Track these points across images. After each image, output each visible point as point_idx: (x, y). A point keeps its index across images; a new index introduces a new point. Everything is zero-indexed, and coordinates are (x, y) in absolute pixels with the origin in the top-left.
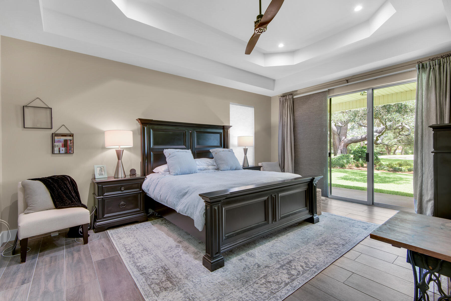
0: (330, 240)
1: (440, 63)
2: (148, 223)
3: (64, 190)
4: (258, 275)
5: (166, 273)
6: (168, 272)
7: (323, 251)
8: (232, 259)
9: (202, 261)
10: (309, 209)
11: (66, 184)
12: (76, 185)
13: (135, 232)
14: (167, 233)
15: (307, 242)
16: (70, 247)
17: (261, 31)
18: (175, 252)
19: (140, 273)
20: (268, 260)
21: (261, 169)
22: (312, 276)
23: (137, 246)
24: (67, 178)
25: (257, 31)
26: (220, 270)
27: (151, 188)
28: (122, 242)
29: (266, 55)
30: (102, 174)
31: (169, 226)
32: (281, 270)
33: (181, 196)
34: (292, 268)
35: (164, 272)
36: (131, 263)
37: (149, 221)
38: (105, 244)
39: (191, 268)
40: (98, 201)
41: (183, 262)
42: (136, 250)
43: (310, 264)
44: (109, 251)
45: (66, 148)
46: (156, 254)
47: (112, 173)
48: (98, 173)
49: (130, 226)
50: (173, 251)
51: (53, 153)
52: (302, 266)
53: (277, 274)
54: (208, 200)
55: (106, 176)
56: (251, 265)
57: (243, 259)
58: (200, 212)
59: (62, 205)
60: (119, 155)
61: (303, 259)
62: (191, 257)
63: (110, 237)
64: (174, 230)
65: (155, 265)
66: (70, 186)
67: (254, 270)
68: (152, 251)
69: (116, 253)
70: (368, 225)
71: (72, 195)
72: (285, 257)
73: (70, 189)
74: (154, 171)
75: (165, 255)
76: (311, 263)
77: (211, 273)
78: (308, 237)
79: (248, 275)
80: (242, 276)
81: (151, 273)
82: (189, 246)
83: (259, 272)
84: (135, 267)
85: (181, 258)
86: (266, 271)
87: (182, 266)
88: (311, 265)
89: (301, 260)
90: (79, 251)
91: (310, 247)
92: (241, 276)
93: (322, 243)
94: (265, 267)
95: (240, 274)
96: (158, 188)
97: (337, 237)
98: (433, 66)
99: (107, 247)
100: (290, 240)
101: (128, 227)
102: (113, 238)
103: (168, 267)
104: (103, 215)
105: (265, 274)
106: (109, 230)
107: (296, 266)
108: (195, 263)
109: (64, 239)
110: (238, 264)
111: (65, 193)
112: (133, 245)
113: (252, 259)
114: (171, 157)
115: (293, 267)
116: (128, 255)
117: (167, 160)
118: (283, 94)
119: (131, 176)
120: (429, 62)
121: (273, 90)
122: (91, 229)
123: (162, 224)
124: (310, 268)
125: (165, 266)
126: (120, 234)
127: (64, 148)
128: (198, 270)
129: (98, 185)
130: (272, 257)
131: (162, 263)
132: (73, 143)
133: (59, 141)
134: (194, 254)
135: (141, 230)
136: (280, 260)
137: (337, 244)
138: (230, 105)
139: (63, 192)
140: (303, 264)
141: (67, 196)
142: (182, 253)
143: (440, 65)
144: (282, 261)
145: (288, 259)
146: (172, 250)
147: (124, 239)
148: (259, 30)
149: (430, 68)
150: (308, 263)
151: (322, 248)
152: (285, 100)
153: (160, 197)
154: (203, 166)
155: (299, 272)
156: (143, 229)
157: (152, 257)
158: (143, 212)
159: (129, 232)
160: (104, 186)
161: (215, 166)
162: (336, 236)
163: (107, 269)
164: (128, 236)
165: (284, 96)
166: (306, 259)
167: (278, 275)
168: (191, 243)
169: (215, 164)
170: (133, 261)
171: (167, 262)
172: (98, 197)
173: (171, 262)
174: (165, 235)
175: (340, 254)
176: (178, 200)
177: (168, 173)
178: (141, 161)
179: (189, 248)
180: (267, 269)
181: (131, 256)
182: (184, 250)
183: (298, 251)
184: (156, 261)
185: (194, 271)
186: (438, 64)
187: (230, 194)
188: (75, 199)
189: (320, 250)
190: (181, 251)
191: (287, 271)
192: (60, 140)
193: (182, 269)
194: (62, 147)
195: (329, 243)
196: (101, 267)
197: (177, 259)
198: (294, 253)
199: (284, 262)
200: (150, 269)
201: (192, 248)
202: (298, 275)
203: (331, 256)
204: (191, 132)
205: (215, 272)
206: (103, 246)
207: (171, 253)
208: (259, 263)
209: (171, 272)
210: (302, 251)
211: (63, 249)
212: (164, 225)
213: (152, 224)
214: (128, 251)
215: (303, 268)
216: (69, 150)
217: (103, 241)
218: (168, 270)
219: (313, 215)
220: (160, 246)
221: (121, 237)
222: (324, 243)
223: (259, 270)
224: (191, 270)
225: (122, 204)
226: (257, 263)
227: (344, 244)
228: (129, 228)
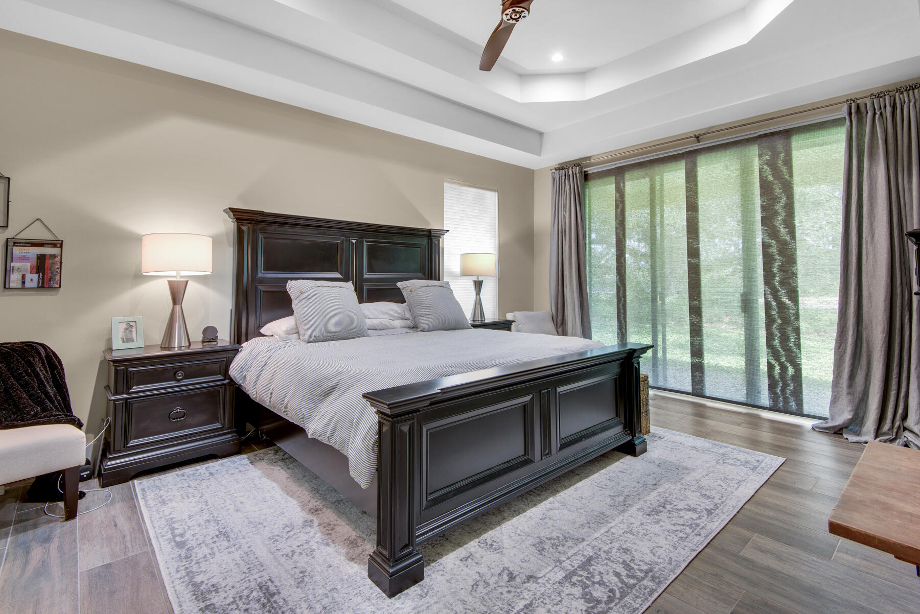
0: (676, 498)
1: (895, 104)
2: (241, 460)
3: (25, 380)
4: (510, 605)
5: (269, 604)
6: (275, 602)
7: (664, 528)
8: (444, 558)
9: (367, 566)
10: (623, 421)
11: (31, 365)
12: (61, 365)
13: (204, 484)
14: (286, 487)
15: (624, 505)
16: (25, 530)
17: (516, 15)
18: (300, 539)
19: (198, 605)
20: (533, 558)
21: (513, 327)
22: (646, 602)
23: (202, 523)
24: (37, 349)
25: (507, 15)
26: (414, 590)
27: (250, 373)
28: (165, 512)
29: (525, 77)
30: (129, 340)
31: (291, 466)
32: (567, 589)
33: (320, 395)
34: (595, 580)
35: (265, 601)
36: (179, 575)
37: (245, 454)
38: (121, 521)
39: (336, 589)
40: (115, 405)
41: (318, 569)
42: (198, 536)
43: (637, 567)
44: (128, 538)
45: (41, 274)
46: (249, 547)
47: (158, 337)
48: (120, 336)
49: (193, 469)
50: (295, 536)
51: (7, 286)
52: (617, 573)
53: (559, 599)
54: (383, 409)
55: (140, 343)
56: (492, 575)
57: (470, 556)
58: (364, 438)
59: (15, 420)
60: (177, 293)
61: (618, 554)
62: (340, 554)
63: (138, 500)
64: (304, 476)
65: (242, 580)
66: (42, 369)
67: (500, 590)
68: (241, 537)
69: (146, 545)
70: (757, 459)
71: (47, 394)
72: (576, 549)
73: (42, 376)
74: (262, 331)
75: (274, 549)
76: (639, 565)
77: (388, 601)
78: (626, 492)
79: (485, 606)
80: (469, 607)
81: (229, 605)
82: (338, 522)
83: (512, 594)
84: (190, 586)
85: (313, 558)
86: (529, 591)
87: (315, 582)
88: (639, 570)
89: (615, 557)
90: (47, 540)
91: (632, 520)
92: (466, 609)
93: (661, 508)
94: (526, 581)
95: (464, 602)
96: (266, 375)
97: (693, 491)
98: (881, 109)
99: (125, 528)
100: (584, 501)
101: (188, 470)
102: (146, 501)
103: (276, 586)
104: (126, 442)
105: (527, 599)
106: (140, 478)
107: (603, 574)
108: (350, 572)
109: (17, 505)
110: (458, 573)
111: (26, 387)
112: (193, 522)
113: (495, 556)
114: (304, 299)
115: (597, 579)
116: (177, 551)
117: (293, 306)
118: (559, 164)
119: (205, 344)
120: (871, 101)
121: (539, 153)
122: (95, 478)
123: (275, 462)
124: (637, 579)
125: (269, 583)
126: (166, 489)
127: (37, 275)
128: (355, 592)
129: (116, 367)
130: (543, 549)
131: (263, 573)
132: (61, 263)
133: (23, 259)
134: (348, 545)
135: (219, 479)
136: (563, 558)
137: (694, 510)
138: (446, 184)
139: (20, 384)
140: (620, 569)
141: (30, 396)
142: (317, 542)
143: (894, 107)
144: (568, 561)
145: (583, 555)
146: (292, 533)
147: (174, 504)
148: (512, 13)
149: (873, 112)
150: (632, 565)
151: (660, 520)
152: (564, 177)
153: (271, 397)
154: (380, 320)
155: (611, 591)
156: (226, 476)
157: (237, 555)
158: (229, 431)
159: (191, 483)
160: (130, 370)
161: (408, 319)
162: (690, 487)
163: (112, 593)
164: (185, 497)
165: (562, 168)
166: (627, 554)
167: (560, 601)
168: (343, 514)
169: (408, 315)
170: (186, 568)
171: (276, 570)
172: (113, 398)
173: (286, 571)
174: (279, 491)
175: (706, 537)
176: (311, 405)
177: (296, 336)
178: (231, 308)
179: (337, 528)
180: (531, 585)
181: (183, 555)
182: (323, 533)
183: (606, 531)
184: (248, 567)
185: (345, 595)
186: (890, 105)
187: (440, 392)
188: (52, 402)
189: (657, 526)
190: (315, 535)
191: (584, 589)
192: (25, 254)
193: (314, 589)
194: (31, 273)
195: (674, 508)
196: (96, 588)
197: (302, 562)
198: (596, 535)
199: (573, 564)
200: (229, 592)
201: (345, 529)
202: (610, 600)
203: (686, 543)
204: (354, 241)
205: (400, 598)
206: (115, 525)
207: (288, 544)
208: (511, 569)
209: (282, 601)
210: (613, 530)
211: (7, 535)
212: (280, 463)
213: (251, 463)
214: (178, 539)
215: (622, 581)
216: (50, 280)
217: (119, 511)
218: (276, 596)
219: (634, 436)
220: (260, 524)
221: (167, 499)
222: (664, 507)
223: (513, 590)
224: (335, 595)
225: (177, 412)
226: (508, 569)
227: (710, 511)
228: (191, 473)
